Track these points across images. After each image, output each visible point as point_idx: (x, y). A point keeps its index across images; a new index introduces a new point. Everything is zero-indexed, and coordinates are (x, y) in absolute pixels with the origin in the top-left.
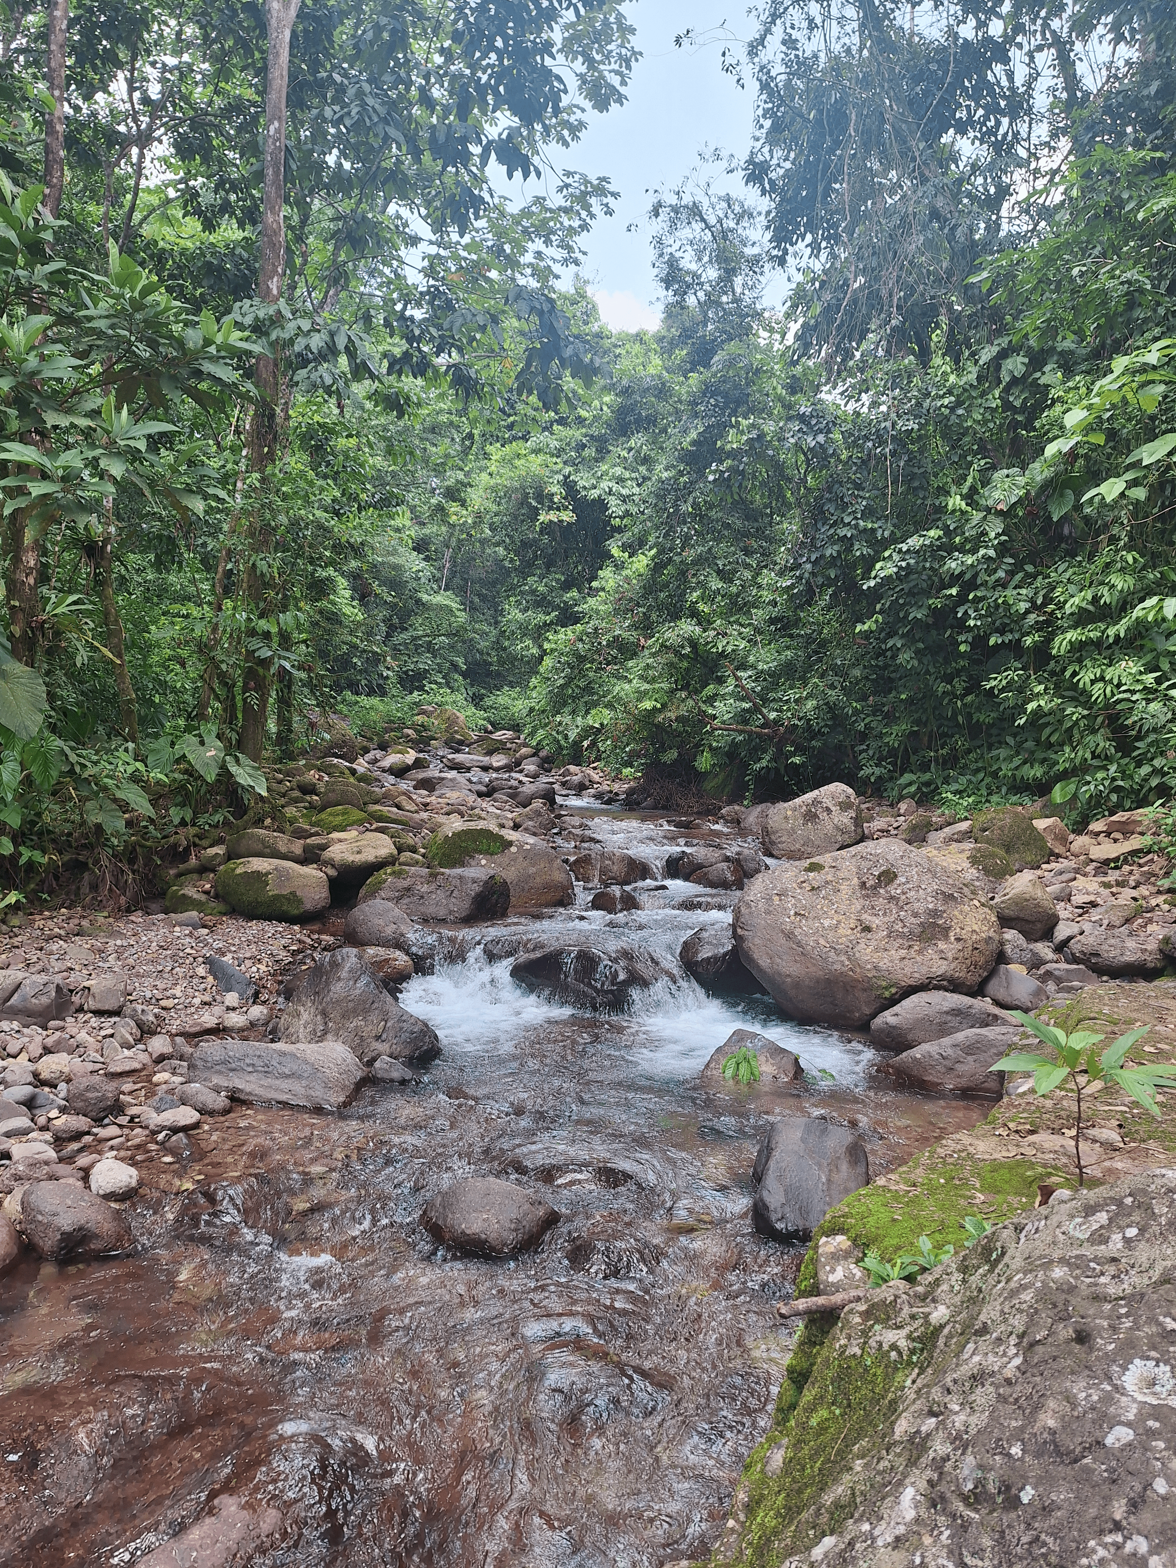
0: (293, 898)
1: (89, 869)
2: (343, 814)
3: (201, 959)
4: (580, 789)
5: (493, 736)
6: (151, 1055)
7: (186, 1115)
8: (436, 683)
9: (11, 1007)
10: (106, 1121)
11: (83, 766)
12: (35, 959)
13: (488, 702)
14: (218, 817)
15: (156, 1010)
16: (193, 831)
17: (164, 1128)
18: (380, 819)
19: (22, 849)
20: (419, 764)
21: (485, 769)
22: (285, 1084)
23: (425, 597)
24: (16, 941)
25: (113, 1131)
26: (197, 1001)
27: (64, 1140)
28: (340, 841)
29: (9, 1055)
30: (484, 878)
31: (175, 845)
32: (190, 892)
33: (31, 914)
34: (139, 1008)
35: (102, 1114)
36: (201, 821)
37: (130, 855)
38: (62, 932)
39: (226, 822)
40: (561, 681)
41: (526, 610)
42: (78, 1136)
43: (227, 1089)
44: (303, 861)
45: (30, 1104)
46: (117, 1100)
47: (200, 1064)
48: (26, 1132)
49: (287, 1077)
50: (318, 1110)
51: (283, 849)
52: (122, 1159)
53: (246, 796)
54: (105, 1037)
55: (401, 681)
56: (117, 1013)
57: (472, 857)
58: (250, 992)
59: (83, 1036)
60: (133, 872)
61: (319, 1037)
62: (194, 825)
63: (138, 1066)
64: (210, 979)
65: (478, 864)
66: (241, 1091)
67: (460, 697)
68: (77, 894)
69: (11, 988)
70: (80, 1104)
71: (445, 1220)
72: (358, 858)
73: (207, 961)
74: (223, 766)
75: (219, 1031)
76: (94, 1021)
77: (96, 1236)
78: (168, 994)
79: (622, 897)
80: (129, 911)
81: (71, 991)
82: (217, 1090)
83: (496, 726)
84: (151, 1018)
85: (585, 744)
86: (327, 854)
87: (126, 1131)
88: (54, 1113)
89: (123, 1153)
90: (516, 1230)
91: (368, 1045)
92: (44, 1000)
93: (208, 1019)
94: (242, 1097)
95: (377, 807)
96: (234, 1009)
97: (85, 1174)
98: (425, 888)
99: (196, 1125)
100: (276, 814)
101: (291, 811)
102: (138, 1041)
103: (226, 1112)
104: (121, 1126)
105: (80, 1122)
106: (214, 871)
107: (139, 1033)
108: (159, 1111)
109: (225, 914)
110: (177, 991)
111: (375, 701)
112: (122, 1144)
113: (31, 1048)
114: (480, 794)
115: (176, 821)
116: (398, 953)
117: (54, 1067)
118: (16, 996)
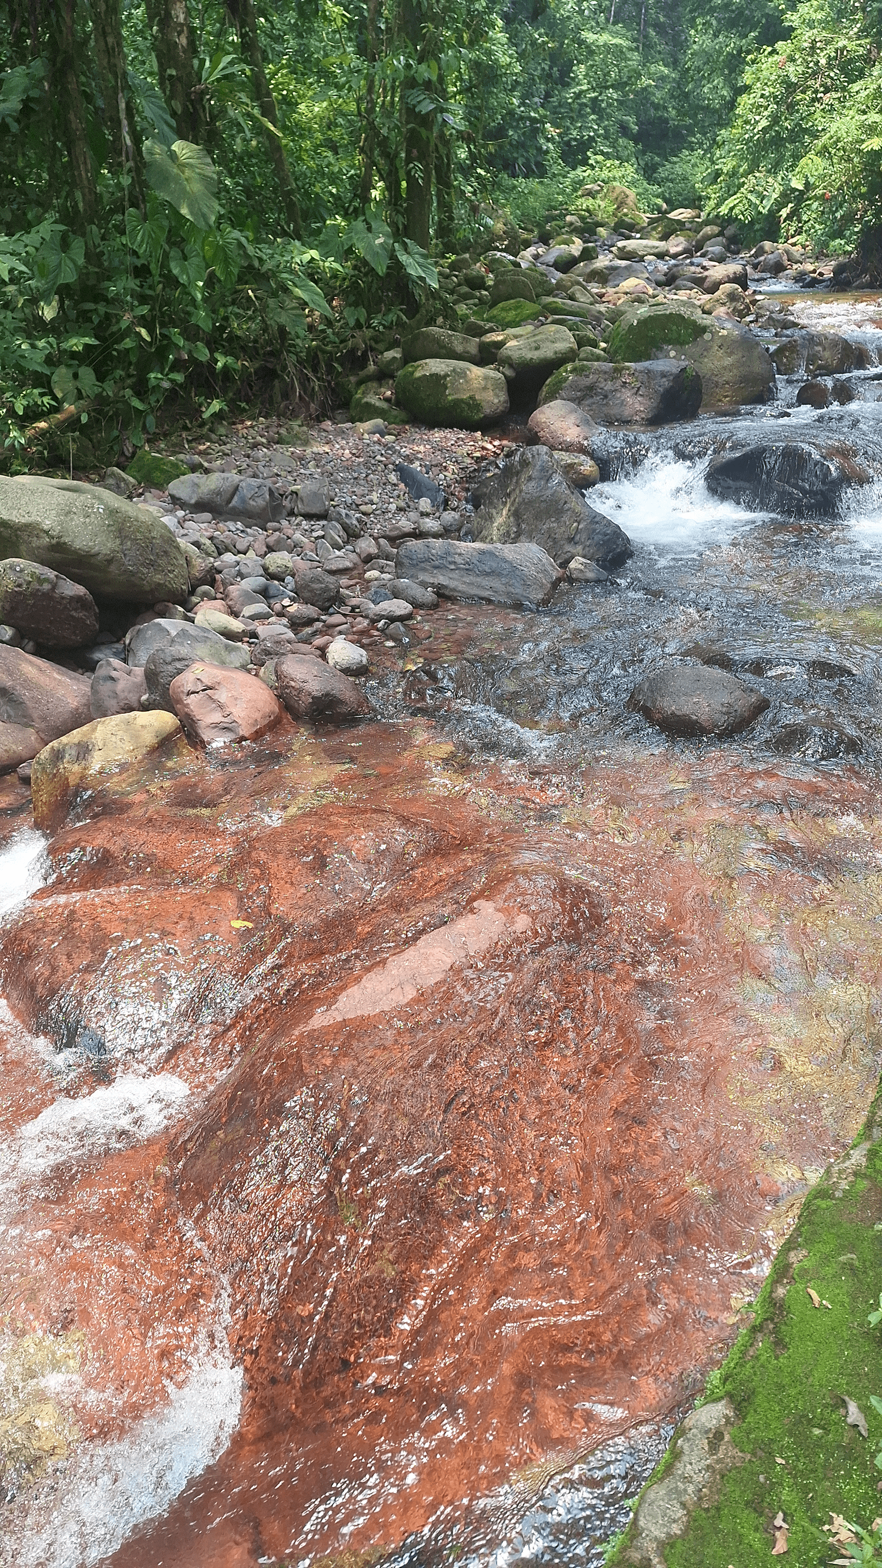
0: (474, 404)
1: (278, 376)
2: (516, 308)
3: (391, 466)
4: (777, 269)
5: (671, 216)
6: (359, 555)
7: (400, 607)
8: (603, 153)
9: (234, 508)
10: (331, 610)
11: (260, 259)
12: (245, 466)
13: (662, 173)
14: (392, 317)
15: (357, 515)
16: (368, 333)
17: (382, 617)
18: (555, 311)
19: (217, 356)
20: (587, 255)
21: (661, 256)
22: (486, 582)
23: (589, 37)
24: (226, 448)
25: (337, 619)
26: (393, 507)
27: (299, 625)
28: (516, 337)
29: (239, 552)
30: (675, 371)
31: (353, 351)
32: (373, 400)
33: (234, 423)
34: (343, 512)
35: (327, 604)
36: (375, 323)
37: (313, 360)
38: (264, 440)
39: (400, 323)
40: (764, 123)
41: (716, 36)
42: (310, 622)
43: (432, 585)
44: (480, 363)
45: (265, 593)
46: (338, 592)
47: (406, 561)
48: (267, 616)
49: (488, 574)
50: (518, 606)
51: (459, 349)
52: (352, 642)
53: (417, 292)
54: (317, 538)
55: (564, 156)
56: (323, 516)
57: (661, 349)
58: (440, 499)
59: (298, 536)
60: (318, 379)
61: (511, 537)
62: (369, 327)
63: (349, 564)
64: (402, 486)
65: (667, 356)
66: (446, 587)
67: (629, 170)
68: (271, 403)
69: (231, 490)
70: (307, 594)
71: (654, 702)
72: (535, 355)
73: (399, 469)
74: (393, 257)
75: (418, 534)
76: (305, 524)
77: (341, 702)
78: (366, 500)
79: (835, 387)
80: (319, 420)
81: (282, 495)
82: (424, 585)
83: (673, 206)
84: (355, 522)
85: (784, 213)
86: (504, 352)
87: (350, 619)
88: (286, 602)
89: (350, 637)
90: (728, 713)
91: (562, 547)
92: (261, 502)
93: (405, 523)
94: (447, 593)
95: (550, 299)
96: (427, 515)
97: (322, 652)
98: (609, 386)
99: (409, 617)
100: (449, 314)
101: (462, 309)
102: (347, 543)
103: (435, 606)
104: (345, 615)
105: (310, 611)
106: (392, 377)
107: (345, 536)
108: (376, 603)
109: (407, 423)
110: (374, 496)
111: (534, 183)
112: (348, 629)
113: (256, 546)
114: (659, 284)
115: (352, 323)
116: (583, 457)
117: (280, 562)
118: (236, 498)
